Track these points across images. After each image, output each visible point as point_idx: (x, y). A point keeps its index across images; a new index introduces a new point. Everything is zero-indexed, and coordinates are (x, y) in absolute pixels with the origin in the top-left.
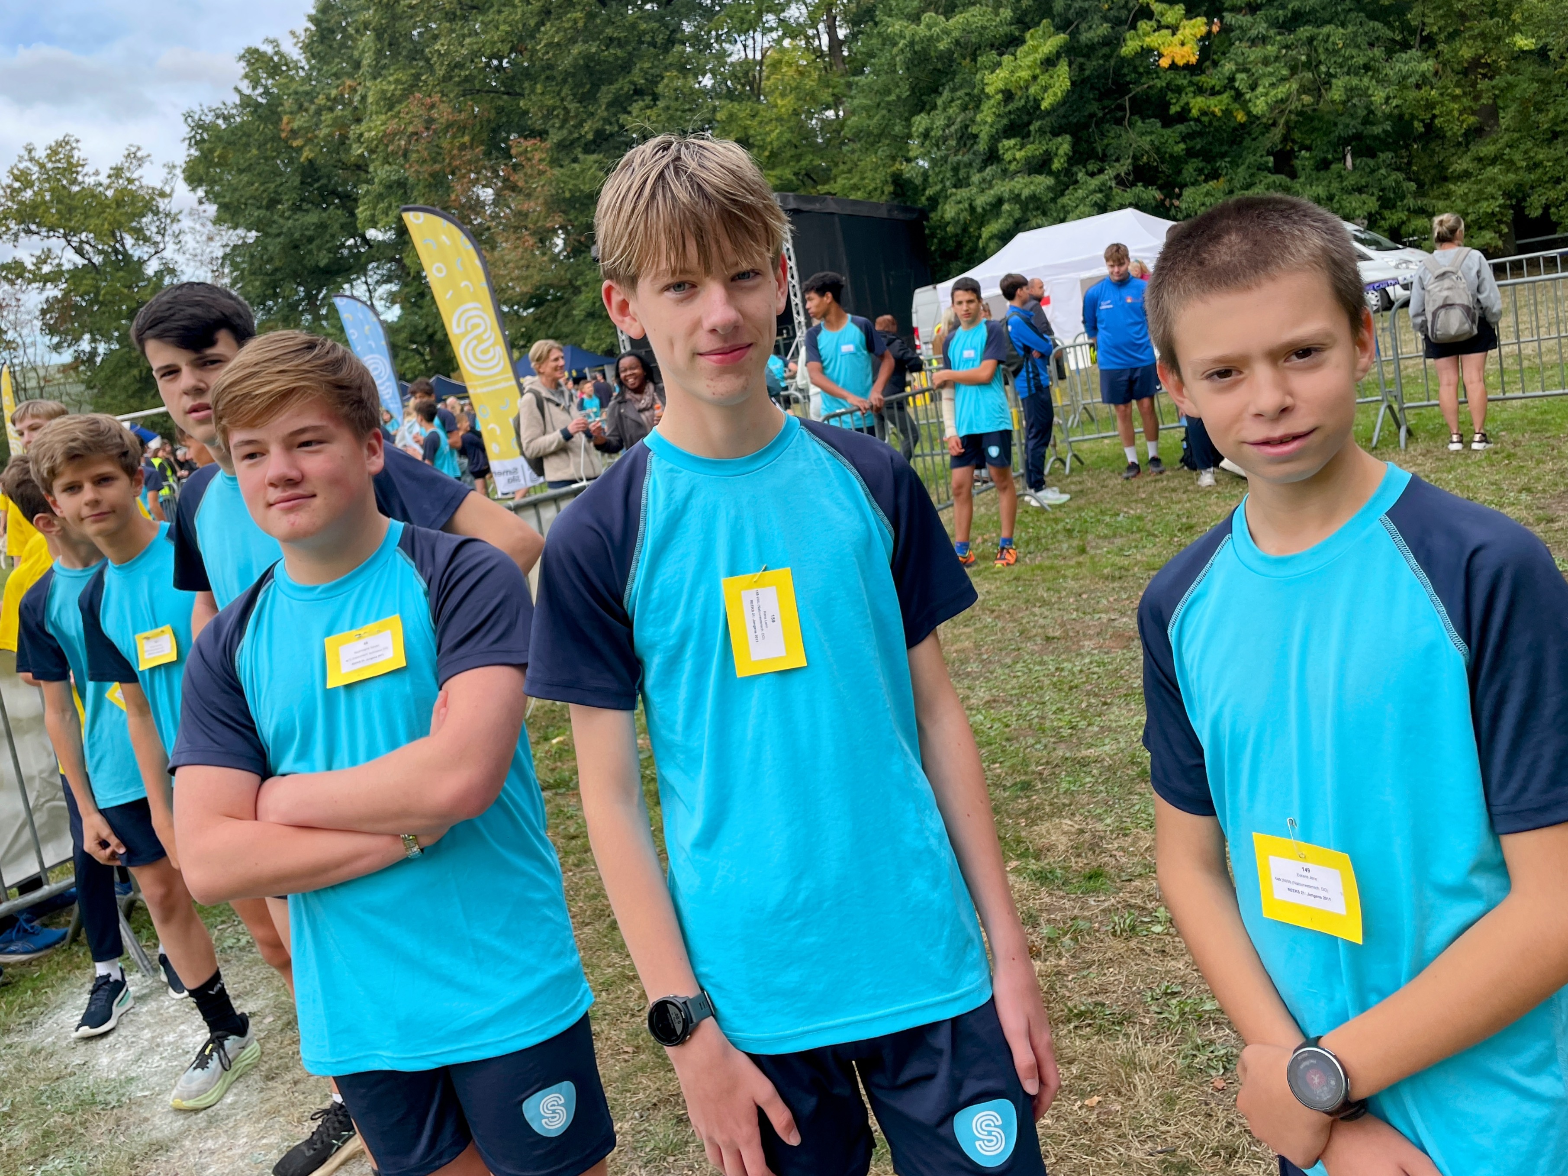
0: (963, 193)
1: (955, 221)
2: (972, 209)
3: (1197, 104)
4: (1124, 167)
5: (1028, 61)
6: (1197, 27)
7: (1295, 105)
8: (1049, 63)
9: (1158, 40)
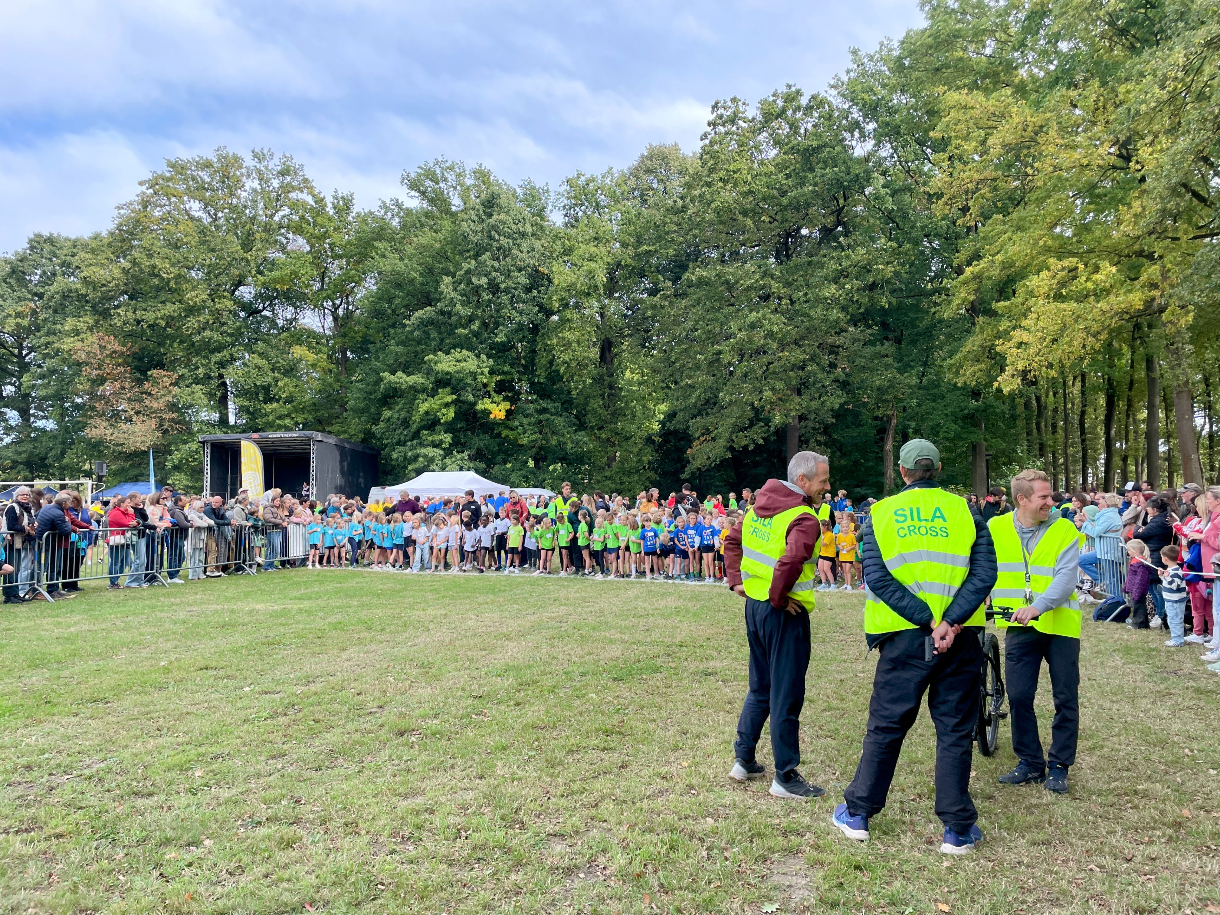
0: (402, 448)
1: (397, 460)
2: (405, 457)
3: (504, 433)
4: (473, 452)
5: (439, 402)
6: (506, 405)
7: (539, 443)
8: (447, 405)
9: (491, 407)
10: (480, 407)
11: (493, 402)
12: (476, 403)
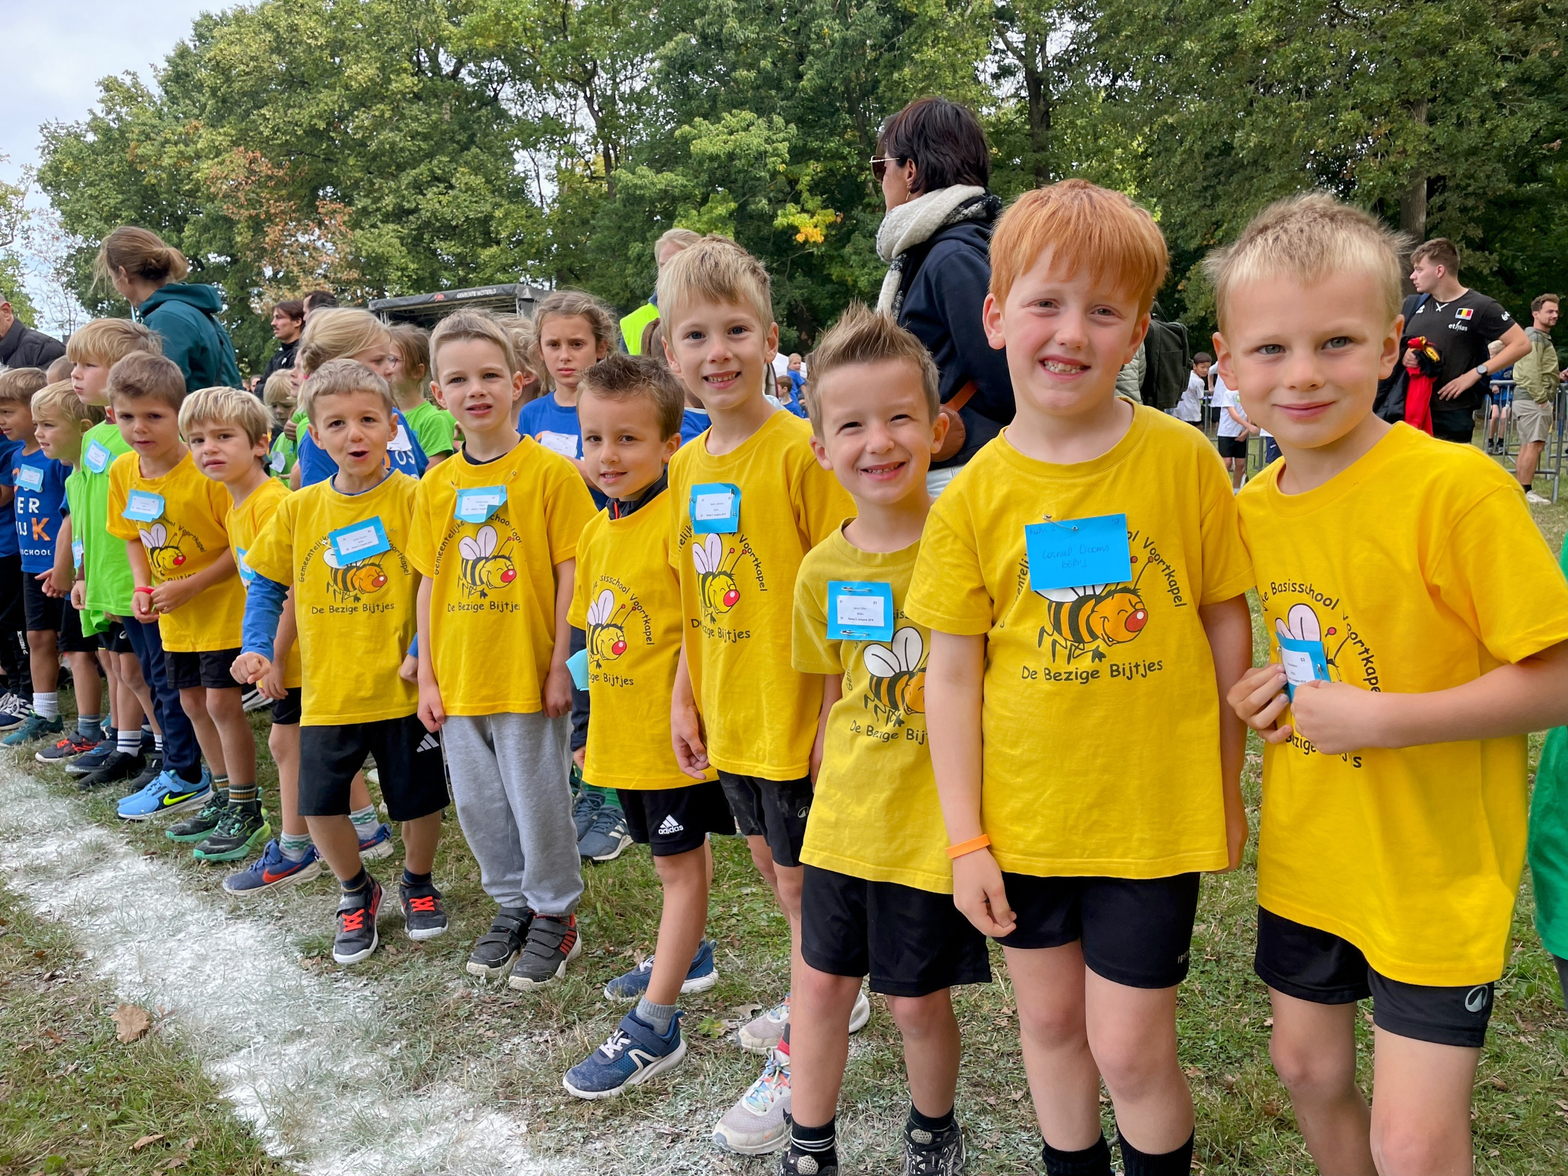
5: (705, 218)
6: (827, 216)
8: (720, 222)
9: (801, 220)
10: (780, 221)
11: (803, 210)
12: (774, 216)
